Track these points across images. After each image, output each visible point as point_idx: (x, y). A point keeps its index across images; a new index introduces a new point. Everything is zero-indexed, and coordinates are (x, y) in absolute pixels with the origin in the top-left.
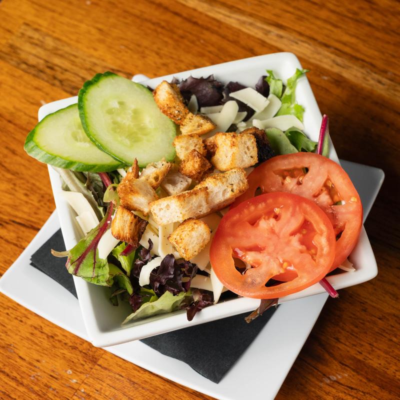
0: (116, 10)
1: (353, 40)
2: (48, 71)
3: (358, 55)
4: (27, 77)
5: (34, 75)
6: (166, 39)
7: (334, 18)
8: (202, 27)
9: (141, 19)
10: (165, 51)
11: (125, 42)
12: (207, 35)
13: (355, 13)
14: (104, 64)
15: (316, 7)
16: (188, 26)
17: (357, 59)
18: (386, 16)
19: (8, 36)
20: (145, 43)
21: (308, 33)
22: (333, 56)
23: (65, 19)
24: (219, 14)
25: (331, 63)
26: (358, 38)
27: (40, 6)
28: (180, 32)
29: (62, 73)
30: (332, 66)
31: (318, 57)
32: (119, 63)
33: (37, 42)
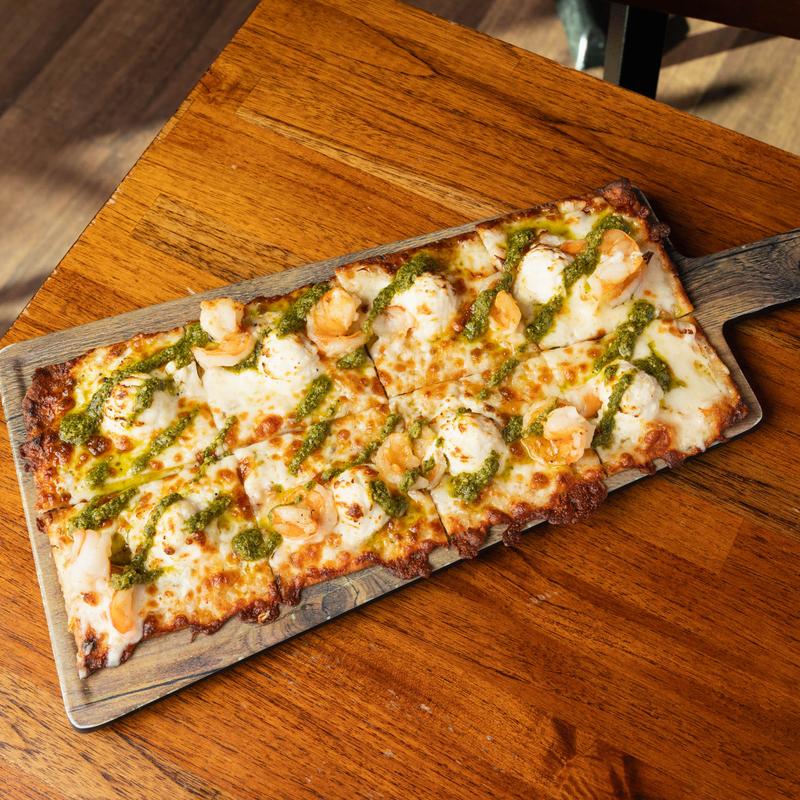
0: (267, 175)
2: (192, 251)
4: (168, 260)
5: (176, 257)
6: (327, 207)
7: (519, 173)
8: (368, 190)
9: (298, 183)
10: (327, 220)
11: (279, 213)
12: (374, 200)
13: (544, 167)
14: (257, 240)
15: (498, 161)
16: (351, 190)
18: (579, 169)
19: (142, 211)
20: (304, 213)
21: (491, 192)
23: (208, 188)
24: (387, 174)
27: (178, 173)
28: (343, 198)
29: (209, 253)
32: (275, 237)
33: (177, 217)
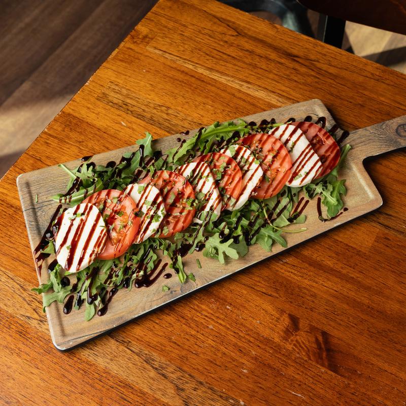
0: (160, 75)
1: (288, 89)
2: (124, 106)
3: (290, 97)
4: (112, 109)
5: (117, 109)
7: (277, 78)
8: (206, 83)
9: (173, 79)
10: (187, 95)
11: (165, 91)
12: (209, 87)
13: (288, 76)
14: (154, 102)
15: (267, 72)
16: (199, 83)
17: (290, 99)
18: (304, 77)
19: (101, 88)
20: (176, 91)
21: (263, 85)
22: (277, 98)
23: (132, 80)
24: (215, 76)
25: (276, 101)
26: (290, 88)
27: (118, 72)
28: (195, 85)
29: (132, 107)
30: (277, 103)
31: (269, 98)
32: (162, 101)
33: (118, 91)
